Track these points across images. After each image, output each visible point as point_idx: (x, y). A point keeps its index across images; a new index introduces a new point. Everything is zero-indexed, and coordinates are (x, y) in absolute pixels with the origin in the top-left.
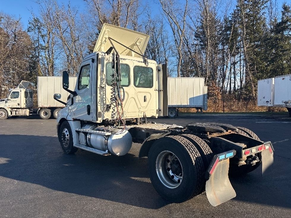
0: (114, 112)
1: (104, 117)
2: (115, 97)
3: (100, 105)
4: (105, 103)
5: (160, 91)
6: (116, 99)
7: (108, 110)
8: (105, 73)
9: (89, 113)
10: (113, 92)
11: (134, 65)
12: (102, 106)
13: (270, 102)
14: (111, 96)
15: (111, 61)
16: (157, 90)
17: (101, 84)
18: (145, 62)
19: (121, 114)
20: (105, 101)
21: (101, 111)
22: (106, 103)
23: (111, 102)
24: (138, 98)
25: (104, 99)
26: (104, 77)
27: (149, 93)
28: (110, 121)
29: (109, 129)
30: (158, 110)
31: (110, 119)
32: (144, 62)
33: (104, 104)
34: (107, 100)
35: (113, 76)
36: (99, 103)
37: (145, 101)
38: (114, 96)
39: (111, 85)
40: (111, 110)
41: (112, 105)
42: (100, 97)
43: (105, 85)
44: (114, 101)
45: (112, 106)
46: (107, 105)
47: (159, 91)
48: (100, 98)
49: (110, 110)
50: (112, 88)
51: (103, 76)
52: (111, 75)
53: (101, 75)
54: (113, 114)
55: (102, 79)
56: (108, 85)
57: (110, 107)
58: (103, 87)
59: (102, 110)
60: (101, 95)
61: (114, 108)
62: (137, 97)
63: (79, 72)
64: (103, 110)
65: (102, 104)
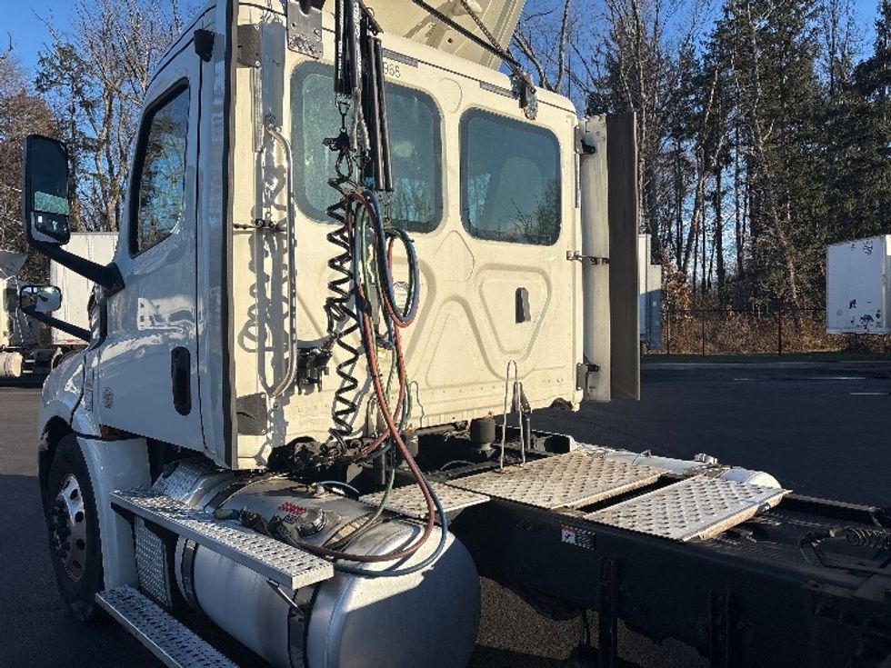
0: (349, 396)
1: (282, 425)
2: (355, 290)
3: (253, 345)
4: (287, 328)
5: (595, 261)
6: (364, 306)
7: (312, 381)
8: (286, 130)
9: (183, 401)
10: (342, 258)
11: (464, 107)
12: (269, 356)
13: (879, 320)
14: (333, 286)
15: (329, 55)
16: (576, 257)
17: (259, 205)
18: (522, 92)
19: (393, 405)
20: (287, 321)
21: (262, 389)
22: (293, 330)
23: (330, 329)
24: (483, 300)
25: (286, 308)
26: (279, 157)
27: (542, 273)
28: (324, 447)
29: (318, 522)
30: (586, 368)
31: (322, 438)
32: (514, 94)
33: (282, 341)
34: (299, 310)
35: (342, 143)
36: (252, 337)
37: (521, 316)
38: (346, 287)
39: (331, 214)
40: (331, 381)
41: (336, 348)
42: (258, 290)
43: (285, 214)
44: (352, 322)
45: (340, 354)
46: (305, 349)
47: (589, 261)
48: (254, 301)
49: (323, 378)
50: (337, 232)
51: (275, 154)
52: (327, 142)
53: (263, 143)
54: (341, 407)
55: (265, 172)
56: (311, 213)
57: (321, 361)
58: (276, 229)
59: (270, 383)
60: (262, 278)
61: (346, 370)
62: (481, 293)
63: (133, 146)
64: (277, 382)
65: (269, 343)
